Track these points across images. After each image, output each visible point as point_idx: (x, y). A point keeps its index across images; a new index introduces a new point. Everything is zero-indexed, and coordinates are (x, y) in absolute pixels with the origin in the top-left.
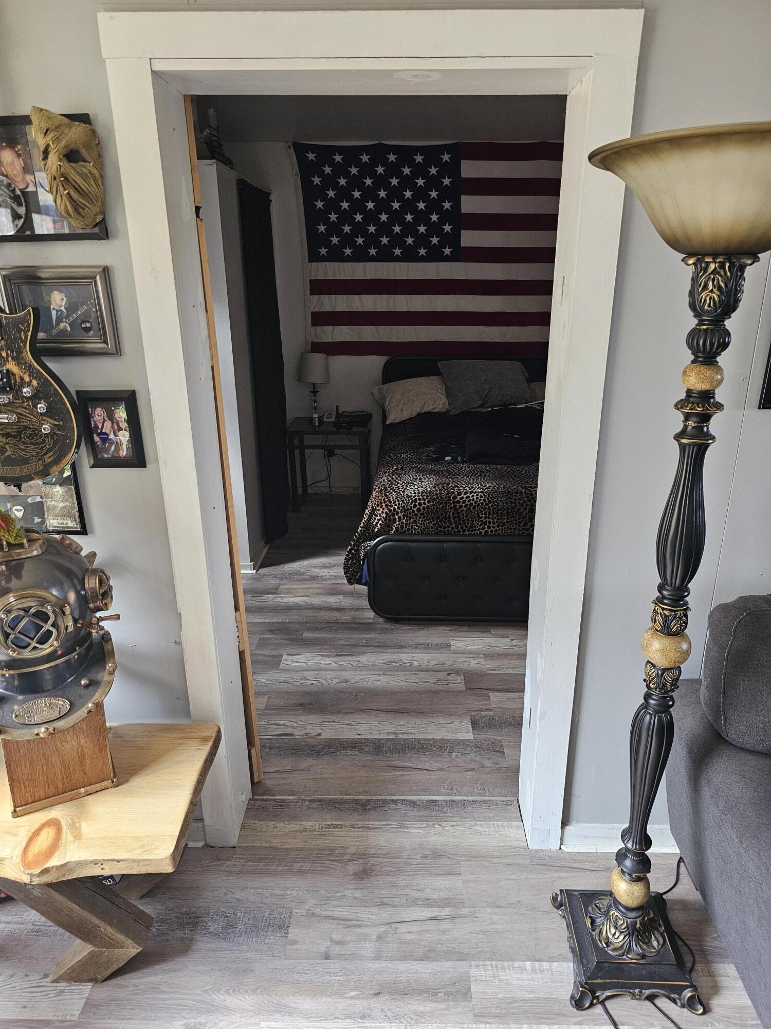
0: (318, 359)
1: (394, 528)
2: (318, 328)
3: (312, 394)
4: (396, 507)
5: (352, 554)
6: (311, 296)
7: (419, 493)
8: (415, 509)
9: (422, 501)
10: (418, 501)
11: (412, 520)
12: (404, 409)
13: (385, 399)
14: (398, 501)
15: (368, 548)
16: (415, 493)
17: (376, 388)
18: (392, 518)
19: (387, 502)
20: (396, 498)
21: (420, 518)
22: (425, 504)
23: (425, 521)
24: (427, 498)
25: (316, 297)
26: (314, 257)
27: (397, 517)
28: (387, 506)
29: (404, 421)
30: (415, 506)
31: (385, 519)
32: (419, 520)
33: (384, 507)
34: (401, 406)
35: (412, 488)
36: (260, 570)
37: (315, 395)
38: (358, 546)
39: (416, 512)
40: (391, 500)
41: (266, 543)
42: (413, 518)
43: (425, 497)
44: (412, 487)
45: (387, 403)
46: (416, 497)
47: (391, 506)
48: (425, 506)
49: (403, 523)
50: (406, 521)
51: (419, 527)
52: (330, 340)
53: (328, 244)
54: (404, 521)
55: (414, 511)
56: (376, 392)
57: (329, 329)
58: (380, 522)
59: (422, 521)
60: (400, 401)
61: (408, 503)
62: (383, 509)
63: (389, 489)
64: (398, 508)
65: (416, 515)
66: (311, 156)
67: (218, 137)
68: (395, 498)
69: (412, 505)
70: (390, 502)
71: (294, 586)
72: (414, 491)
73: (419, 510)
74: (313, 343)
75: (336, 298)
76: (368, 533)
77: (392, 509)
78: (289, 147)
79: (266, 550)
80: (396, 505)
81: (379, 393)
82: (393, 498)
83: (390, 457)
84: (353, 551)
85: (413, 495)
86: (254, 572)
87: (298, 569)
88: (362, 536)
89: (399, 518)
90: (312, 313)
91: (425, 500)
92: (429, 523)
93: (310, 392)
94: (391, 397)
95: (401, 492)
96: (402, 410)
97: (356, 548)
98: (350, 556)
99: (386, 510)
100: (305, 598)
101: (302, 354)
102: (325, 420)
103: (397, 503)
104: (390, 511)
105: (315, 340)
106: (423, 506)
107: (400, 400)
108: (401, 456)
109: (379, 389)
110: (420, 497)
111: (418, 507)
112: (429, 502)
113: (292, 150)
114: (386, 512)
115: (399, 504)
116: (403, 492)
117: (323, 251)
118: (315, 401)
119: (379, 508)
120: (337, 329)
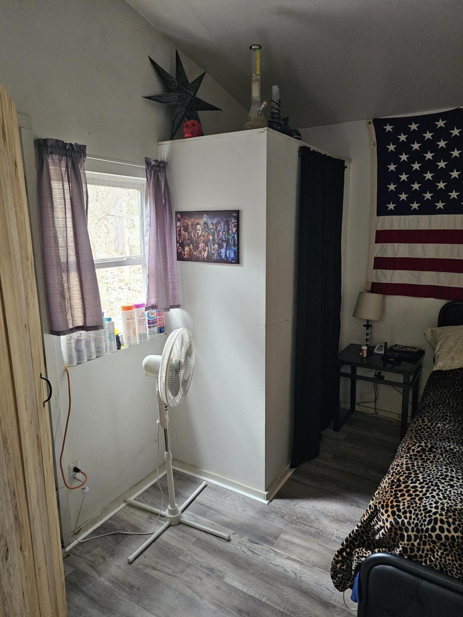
0: (374, 298)
1: (400, 546)
2: (379, 271)
3: (366, 328)
4: (406, 521)
5: (343, 557)
6: (376, 244)
7: (442, 509)
8: (434, 535)
9: (446, 526)
10: (439, 524)
11: (428, 547)
12: (456, 357)
13: (436, 343)
14: (410, 512)
15: (363, 559)
16: (437, 508)
17: (430, 330)
18: (399, 532)
19: (395, 509)
20: (408, 507)
21: (440, 549)
22: (449, 531)
23: (447, 555)
24: (454, 524)
25: (380, 245)
26: (382, 211)
27: (406, 534)
28: (393, 513)
29: (454, 370)
30: (433, 529)
31: (390, 530)
32: (438, 551)
33: (390, 513)
34: (452, 354)
35: (433, 497)
36: (274, 501)
37: (367, 329)
38: (352, 549)
39: (434, 538)
40: (401, 507)
41: (291, 467)
42: (429, 545)
43: (451, 520)
44: (434, 494)
45: (438, 347)
46: (438, 516)
47: (400, 517)
48: (450, 535)
49: (413, 544)
50: (419, 544)
51: (437, 559)
52: (388, 281)
53: (396, 200)
54: (416, 544)
55: (430, 536)
56: (429, 334)
57: (389, 272)
58: (383, 531)
59: (442, 553)
60: (451, 349)
61: (425, 521)
62: (389, 516)
63: (403, 486)
64: (409, 523)
65: (434, 542)
66: (389, 128)
67: (279, 110)
68: (406, 505)
69: (430, 527)
70: (399, 510)
71: (295, 540)
72: (436, 502)
73: (438, 537)
74: (373, 284)
75: (398, 246)
76: (366, 536)
77: (400, 521)
78: (370, 123)
79: (290, 474)
80: (406, 517)
81: (432, 334)
82: (404, 505)
83: (423, 421)
84: (344, 554)
85: (434, 510)
86: (266, 502)
87: (309, 513)
88: (359, 538)
89: (409, 537)
90: (375, 258)
91: (450, 526)
92: (453, 561)
93: (364, 326)
94: (443, 343)
95: (417, 498)
96: (453, 359)
97: (348, 550)
98: (340, 558)
99: (391, 519)
100: (297, 566)
101: (360, 293)
102: (376, 351)
103: (408, 515)
104: (397, 523)
105: (375, 281)
106: (446, 533)
107: (452, 347)
108: (437, 424)
109: (432, 332)
110: (444, 518)
111: (438, 532)
112: (456, 530)
113: (372, 126)
114: (391, 522)
115: (410, 518)
116: (421, 499)
117: (391, 206)
118: (367, 334)
119: (383, 511)
120: (397, 272)
